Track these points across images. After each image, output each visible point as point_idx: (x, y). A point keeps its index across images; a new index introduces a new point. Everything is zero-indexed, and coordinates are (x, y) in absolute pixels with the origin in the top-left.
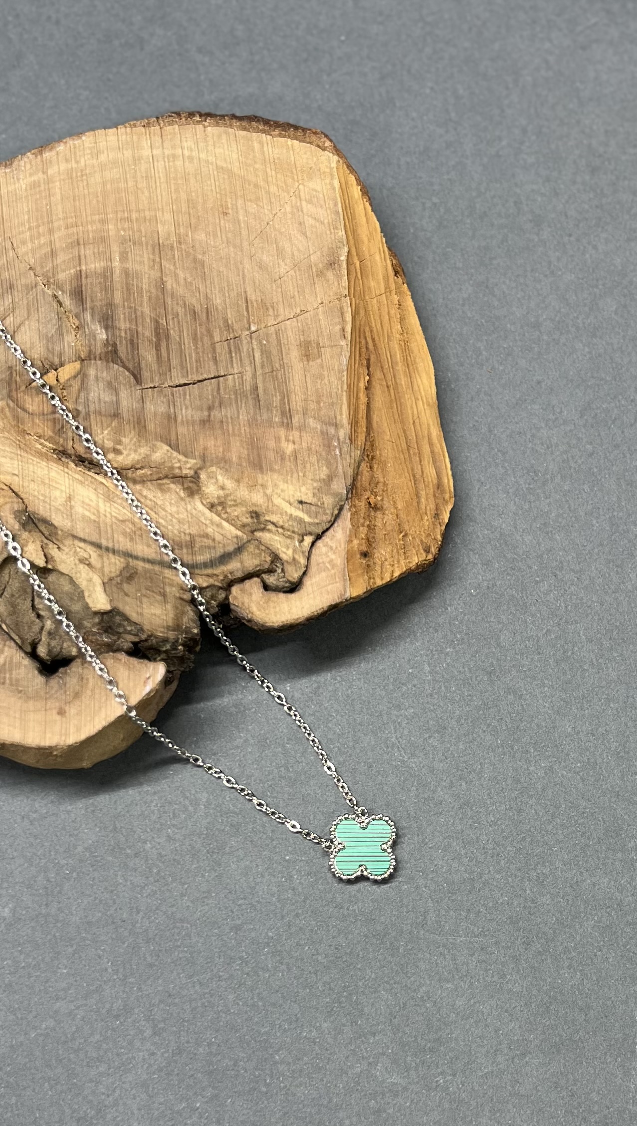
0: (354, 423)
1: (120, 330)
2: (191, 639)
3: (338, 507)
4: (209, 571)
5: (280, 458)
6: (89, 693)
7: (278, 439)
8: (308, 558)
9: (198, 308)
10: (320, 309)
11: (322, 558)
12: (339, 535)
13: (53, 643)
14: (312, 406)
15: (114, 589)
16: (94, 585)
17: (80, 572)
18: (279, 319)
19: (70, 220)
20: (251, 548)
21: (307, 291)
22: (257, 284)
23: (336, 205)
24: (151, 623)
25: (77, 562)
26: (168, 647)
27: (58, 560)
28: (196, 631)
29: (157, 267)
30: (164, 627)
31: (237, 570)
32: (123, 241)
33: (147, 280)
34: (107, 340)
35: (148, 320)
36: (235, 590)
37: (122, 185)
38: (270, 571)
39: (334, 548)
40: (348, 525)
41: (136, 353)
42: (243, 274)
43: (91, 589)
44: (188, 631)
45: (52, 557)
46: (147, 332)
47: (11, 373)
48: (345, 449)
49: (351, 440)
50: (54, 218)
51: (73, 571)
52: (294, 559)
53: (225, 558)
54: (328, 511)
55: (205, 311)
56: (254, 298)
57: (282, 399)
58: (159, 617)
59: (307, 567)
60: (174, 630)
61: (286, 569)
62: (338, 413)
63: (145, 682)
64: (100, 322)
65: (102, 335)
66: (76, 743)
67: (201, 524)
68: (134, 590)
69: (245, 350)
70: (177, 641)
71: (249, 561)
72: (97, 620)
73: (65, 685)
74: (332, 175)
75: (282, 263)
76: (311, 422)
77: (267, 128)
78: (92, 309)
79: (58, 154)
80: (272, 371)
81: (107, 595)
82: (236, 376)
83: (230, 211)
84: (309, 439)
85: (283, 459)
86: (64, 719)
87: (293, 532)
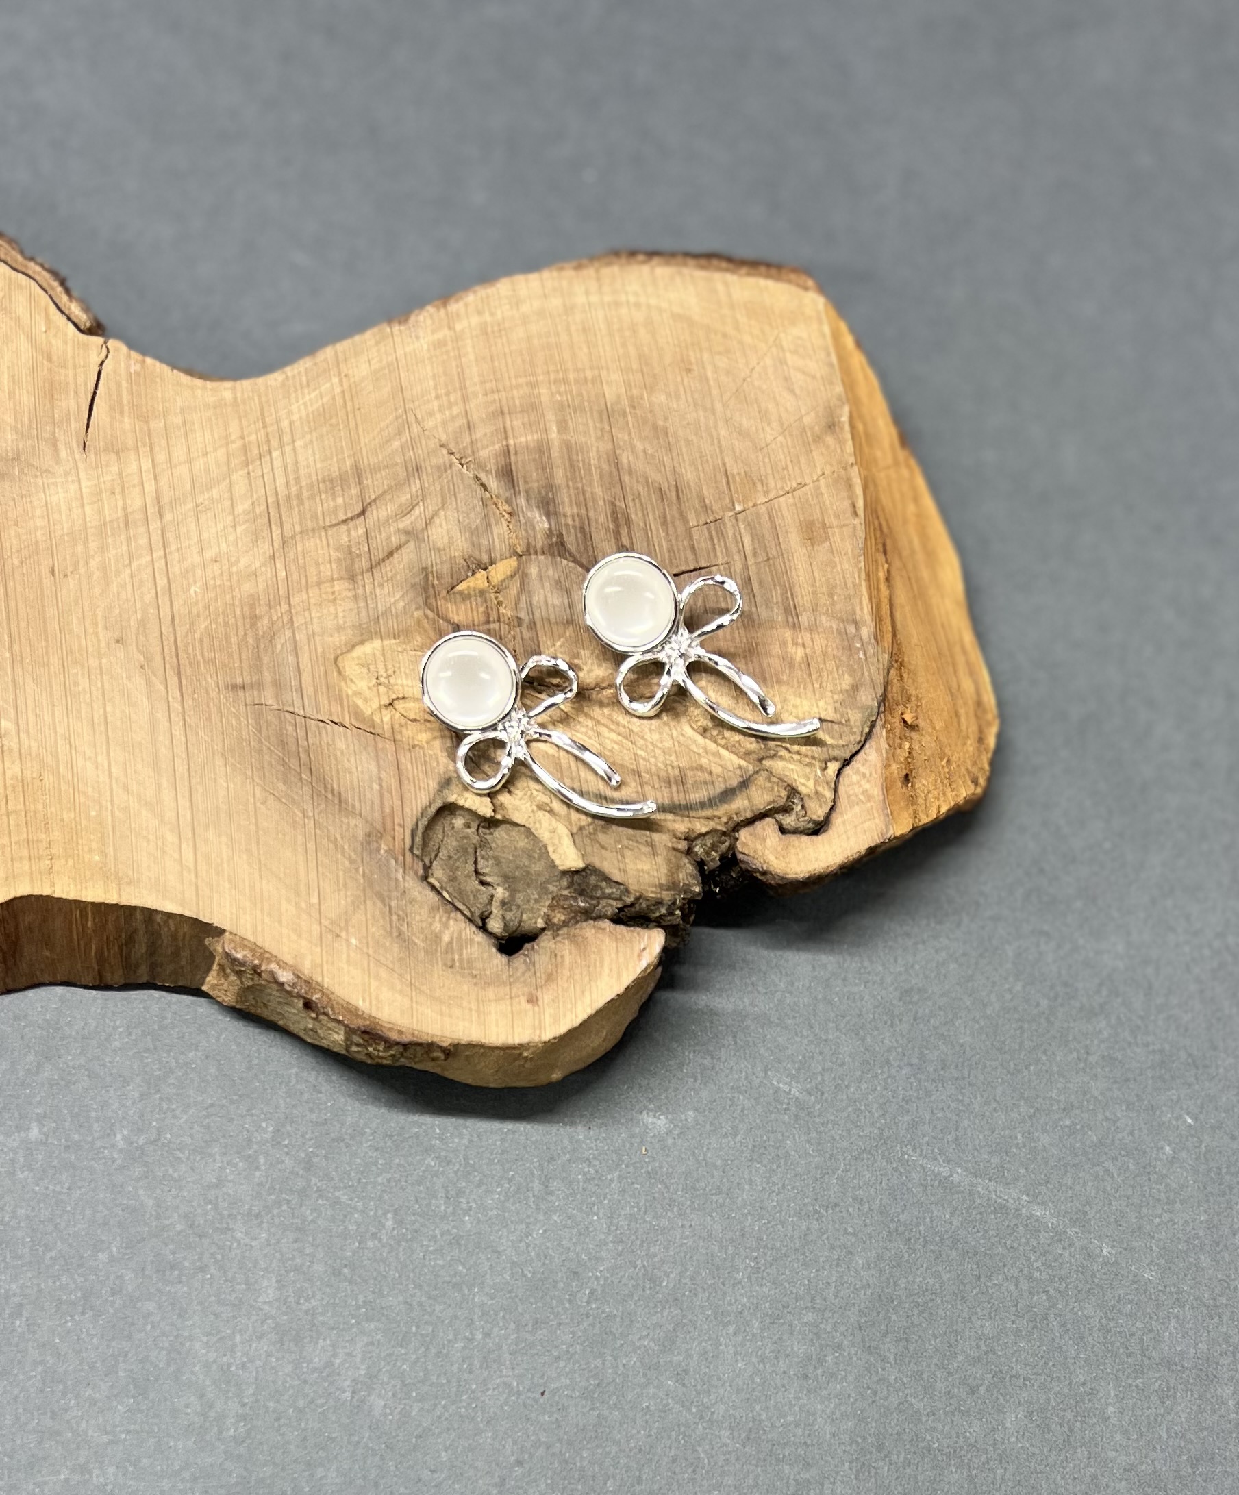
0: (878, 620)
1: (565, 516)
2: (690, 901)
3: (869, 723)
4: (708, 812)
5: (787, 666)
6: (567, 973)
7: (784, 643)
8: (836, 791)
9: (665, 486)
10: (822, 482)
11: (853, 789)
12: (872, 756)
13: (509, 916)
14: (824, 600)
15: (587, 841)
16: (560, 838)
17: (540, 822)
18: (771, 496)
19: (488, 385)
20: (761, 780)
21: (803, 460)
22: (737, 454)
23: (828, 354)
24: (638, 882)
25: (535, 808)
26: (663, 911)
27: (509, 807)
28: (697, 889)
29: (607, 436)
30: (656, 886)
31: (745, 810)
32: (561, 407)
33: (595, 454)
34: (550, 529)
35: (601, 503)
36: (743, 835)
37: (552, 340)
38: (786, 810)
39: (868, 775)
40: (884, 745)
41: (589, 543)
42: (719, 442)
43: (556, 841)
44: (686, 889)
45: (502, 804)
46: (601, 517)
47: (427, 575)
48: (871, 651)
49: (876, 638)
50: (468, 383)
51: (531, 820)
52: (817, 792)
53: (728, 794)
54: (855, 730)
55: (673, 489)
56: (735, 471)
57: (784, 593)
58: (648, 873)
59: (834, 801)
60: (667, 890)
61: (807, 805)
62: (858, 608)
63: (640, 956)
64: (538, 507)
65: (542, 524)
66: (555, 1038)
67: (692, 754)
68: (612, 842)
69: (730, 533)
70: (674, 903)
71: (760, 797)
72: (565, 883)
73: (534, 966)
74: (820, 322)
75: (768, 429)
76: (824, 618)
77: (731, 266)
78: (527, 492)
79: (466, 305)
80: (768, 559)
81: (579, 849)
82: (722, 567)
83: (694, 367)
84: (824, 642)
85: (792, 665)
86: (536, 1009)
87: (813, 758)
